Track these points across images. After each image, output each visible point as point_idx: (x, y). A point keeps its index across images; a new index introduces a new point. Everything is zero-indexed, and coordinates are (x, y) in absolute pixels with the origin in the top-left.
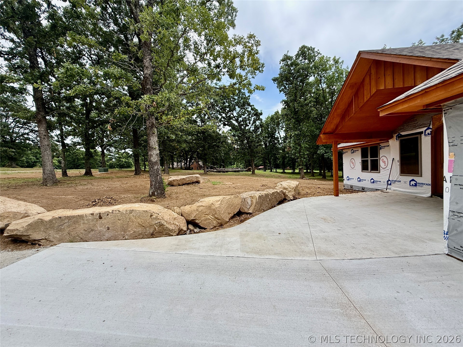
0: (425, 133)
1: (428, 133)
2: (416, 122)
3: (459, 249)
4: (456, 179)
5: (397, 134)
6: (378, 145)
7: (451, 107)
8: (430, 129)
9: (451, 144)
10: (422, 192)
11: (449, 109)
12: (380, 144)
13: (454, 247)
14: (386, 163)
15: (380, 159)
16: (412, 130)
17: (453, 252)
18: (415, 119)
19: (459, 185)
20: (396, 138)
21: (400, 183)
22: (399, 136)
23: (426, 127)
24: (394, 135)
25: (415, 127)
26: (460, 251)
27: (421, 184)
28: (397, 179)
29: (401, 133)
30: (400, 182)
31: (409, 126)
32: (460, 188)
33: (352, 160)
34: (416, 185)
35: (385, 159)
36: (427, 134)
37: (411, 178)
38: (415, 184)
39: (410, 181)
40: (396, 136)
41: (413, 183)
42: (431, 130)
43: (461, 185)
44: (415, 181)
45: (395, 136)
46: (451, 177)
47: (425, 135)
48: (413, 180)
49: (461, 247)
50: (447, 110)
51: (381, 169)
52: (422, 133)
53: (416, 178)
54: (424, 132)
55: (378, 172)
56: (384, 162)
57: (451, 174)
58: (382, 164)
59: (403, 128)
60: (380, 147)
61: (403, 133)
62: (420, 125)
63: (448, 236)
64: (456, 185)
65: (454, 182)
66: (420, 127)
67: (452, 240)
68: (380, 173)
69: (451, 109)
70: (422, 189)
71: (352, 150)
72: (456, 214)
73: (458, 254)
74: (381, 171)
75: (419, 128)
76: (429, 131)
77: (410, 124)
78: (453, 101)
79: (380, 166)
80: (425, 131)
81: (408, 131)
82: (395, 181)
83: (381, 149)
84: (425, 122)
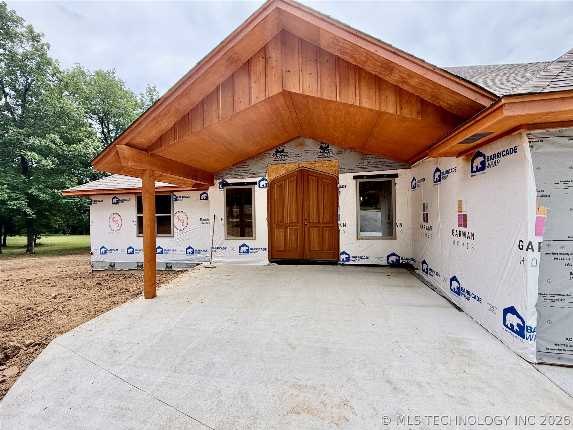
0: (259, 185)
1: (263, 185)
2: (248, 169)
3: (554, 350)
4: (549, 246)
5: (220, 181)
6: (171, 194)
7: (541, 140)
8: (266, 180)
9: (541, 194)
10: (256, 259)
11: (538, 141)
12: (175, 193)
13: (547, 349)
14: (185, 221)
15: (174, 216)
16: (242, 178)
17: (544, 356)
18: (246, 164)
19: (553, 254)
20: (219, 186)
21: (225, 250)
22: (224, 184)
23: (261, 177)
24: (215, 181)
25: (246, 175)
26: (555, 351)
27: (255, 249)
28: (221, 245)
29: (226, 180)
30: (225, 248)
31: (239, 172)
32: (555, 259)
33: (115, 216)
34: (248, 251)
35: (183, 216)
36: (261, 185)
37: (241, 242)
38: (246, 250)
39: (240, 247)
40: (220, 183)
41: (244, 249)
42: (266, 182)
43: (556, 254)
44: (246, 246)
45: (217, 182)
46: (540, 243)
47: (259, 187)
48: (244, 245)
49: (556, 345)
50: (535, 142)
51: (176, 230)
52: (255, 183)
53: (247, 242)
54: (258, 183)
55: (172, 235)
56: (182, 221)
57: (540, 239)
58: (176, 223)
59: (230, 174)
60: (175, 197)
61: (229, 181)
62: (254, 174)
63: (535, 333)
64: (547, 254)
65: (545, 249)
66: (253, 175)
67: (541, 338)
68: (173, 237)
69: (542, 141)
70: (256, 256)
71: (115, 197)
72: (549, 297)
73: (552, 357)
74: (175, 234)
75: (252, 177)
76: (263, 183)
77: (240, 169)
78: (544, 131)
79: (174, 226)
80: (260, 182)
81: (237, 178)
82: (217, 249)
83: (176, 200)
84: (259, 171)
